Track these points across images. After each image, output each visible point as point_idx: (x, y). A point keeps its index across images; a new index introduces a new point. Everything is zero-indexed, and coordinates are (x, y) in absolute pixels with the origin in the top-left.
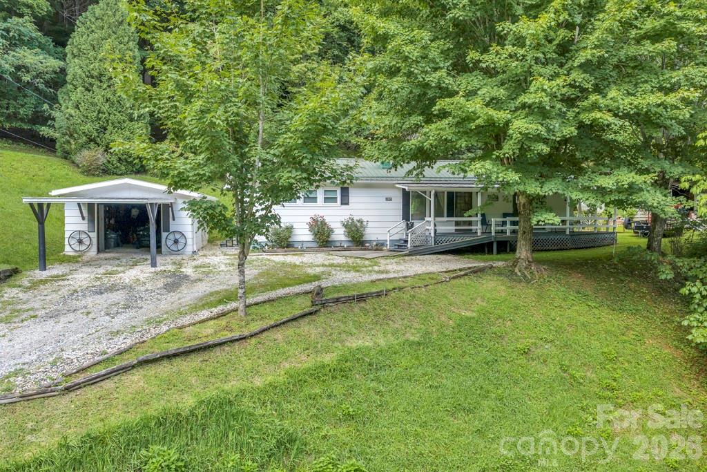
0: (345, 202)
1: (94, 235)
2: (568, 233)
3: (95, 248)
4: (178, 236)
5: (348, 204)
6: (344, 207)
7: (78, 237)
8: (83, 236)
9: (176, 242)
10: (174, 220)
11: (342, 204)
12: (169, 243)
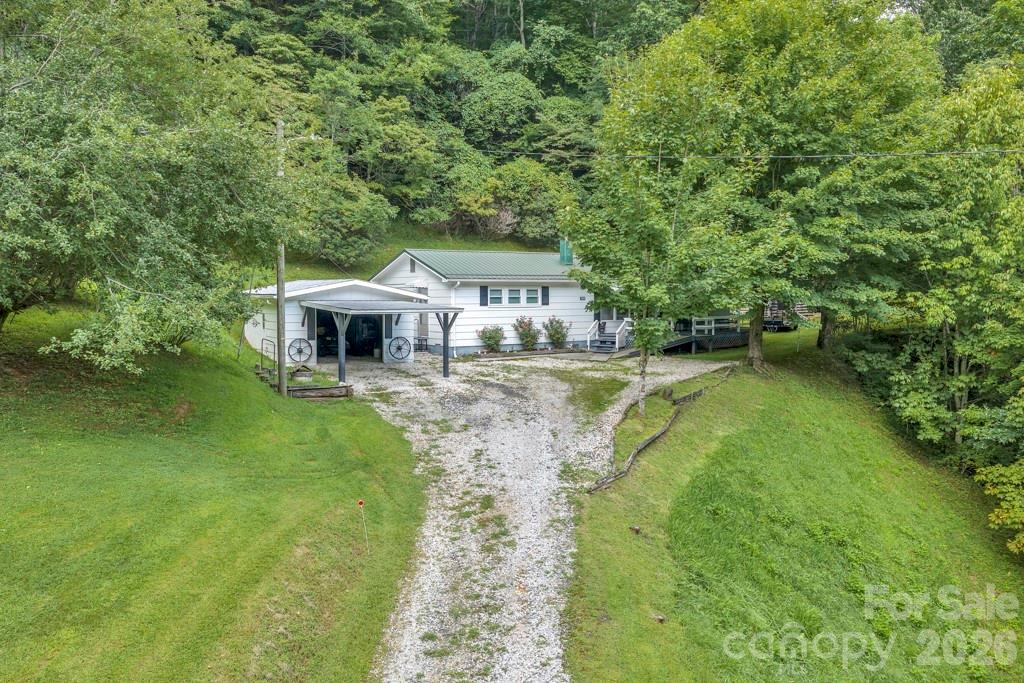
0: (545, 302)
1: (314, 343)
2: (739, 331)
3: (315, 357)
4: (401, 343)
5: (548, 304)
6: (545, 307)
7: (298, 346)
8: (304, 345)
9: (399, 348)
10: (397, 324)
11: (543, 304)
12: (393, 350)
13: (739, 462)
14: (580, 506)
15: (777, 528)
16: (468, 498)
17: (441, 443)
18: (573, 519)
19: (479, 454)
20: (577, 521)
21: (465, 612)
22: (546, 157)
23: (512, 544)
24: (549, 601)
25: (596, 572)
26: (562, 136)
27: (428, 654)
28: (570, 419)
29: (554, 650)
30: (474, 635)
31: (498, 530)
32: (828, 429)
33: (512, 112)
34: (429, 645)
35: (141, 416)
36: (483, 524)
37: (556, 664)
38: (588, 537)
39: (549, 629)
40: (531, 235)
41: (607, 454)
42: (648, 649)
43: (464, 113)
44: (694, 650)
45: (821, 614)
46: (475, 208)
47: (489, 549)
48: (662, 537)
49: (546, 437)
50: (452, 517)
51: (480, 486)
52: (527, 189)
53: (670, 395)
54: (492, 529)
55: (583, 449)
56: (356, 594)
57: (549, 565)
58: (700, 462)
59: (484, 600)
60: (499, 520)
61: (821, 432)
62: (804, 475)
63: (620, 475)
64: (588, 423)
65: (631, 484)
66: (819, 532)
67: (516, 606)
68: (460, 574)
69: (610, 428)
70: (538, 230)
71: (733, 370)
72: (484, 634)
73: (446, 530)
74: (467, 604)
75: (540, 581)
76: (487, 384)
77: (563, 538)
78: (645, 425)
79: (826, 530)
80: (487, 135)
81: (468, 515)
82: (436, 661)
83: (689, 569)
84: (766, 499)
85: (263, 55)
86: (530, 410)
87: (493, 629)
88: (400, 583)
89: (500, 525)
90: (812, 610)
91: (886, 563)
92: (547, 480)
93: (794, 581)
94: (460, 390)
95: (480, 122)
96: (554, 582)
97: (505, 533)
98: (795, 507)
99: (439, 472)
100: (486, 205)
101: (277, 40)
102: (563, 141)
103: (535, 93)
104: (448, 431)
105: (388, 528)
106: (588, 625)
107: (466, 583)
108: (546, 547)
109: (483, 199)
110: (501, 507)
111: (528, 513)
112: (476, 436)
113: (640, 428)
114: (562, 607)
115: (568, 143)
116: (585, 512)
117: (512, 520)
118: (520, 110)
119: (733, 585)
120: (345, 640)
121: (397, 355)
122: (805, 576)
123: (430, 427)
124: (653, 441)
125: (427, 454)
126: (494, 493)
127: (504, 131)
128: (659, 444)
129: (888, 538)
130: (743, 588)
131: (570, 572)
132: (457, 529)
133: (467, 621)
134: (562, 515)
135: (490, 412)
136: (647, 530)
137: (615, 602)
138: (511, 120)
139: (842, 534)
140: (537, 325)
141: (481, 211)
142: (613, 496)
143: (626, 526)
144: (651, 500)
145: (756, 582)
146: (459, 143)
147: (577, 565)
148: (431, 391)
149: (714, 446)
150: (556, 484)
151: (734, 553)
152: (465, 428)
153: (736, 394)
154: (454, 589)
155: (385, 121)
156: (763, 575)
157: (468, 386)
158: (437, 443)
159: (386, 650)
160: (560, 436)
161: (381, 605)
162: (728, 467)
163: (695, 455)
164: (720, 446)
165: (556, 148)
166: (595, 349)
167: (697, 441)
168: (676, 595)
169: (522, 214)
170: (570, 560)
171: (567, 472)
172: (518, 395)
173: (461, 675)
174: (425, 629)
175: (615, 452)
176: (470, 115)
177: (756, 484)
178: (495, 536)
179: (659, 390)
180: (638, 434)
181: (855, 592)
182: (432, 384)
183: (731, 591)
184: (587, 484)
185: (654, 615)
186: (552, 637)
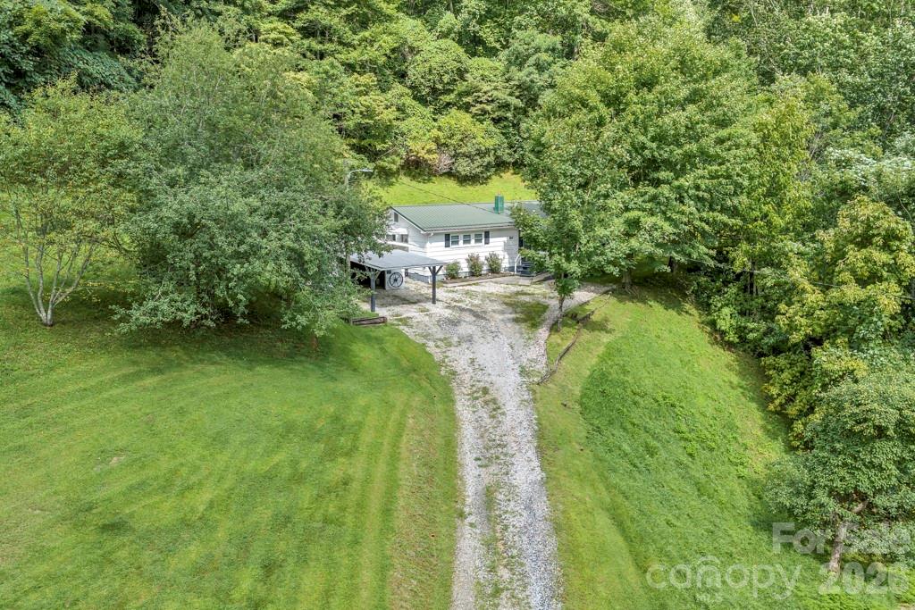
5: (488, 243)
6: (487, 245)
9: (396, 280)
11: (486, 243)
12: (392, 280)
13: (616, 359)
14: (534, 392)
15: (637, 398)
16: (474, 389)
17: (448, 354)
18: (532, 400)
19: (473, 361)
20: (534, 400)
21: (491, 448)
22: (473, 110)
23: (503, 414)
24: (529, 442)
25: (550, 428)
26: (485, 93)
27: (479, 466)
28: (518, 335)
29: (536, 463)
30: (497, 458)
31: (495, 406)
32: (671, 332)
33: (446, 72)
34: (479, 462)
35: (296, 347)
36: (486, 403)
37: (538, 469)
38: (542, 410)
39: (531, 454)
40: (463, 173)
41: (544, 360)
42: (578, 462)
43: (409, 73)
44: (597, 463)
45: (658, 445)
46: (422, 154)
47: (493, 417)
48: (577, 407)
49: (507, 349)
50: (469, 399)
51: (479, 381)
52: (460, 137)
53: (575, 317)
54: (492, 406)
55: (530, 357)
56: (439, 440)
57: (525, 424)
58: (595, 361)
59: (498, 442)
60: (494, 401)
61: (666, 334)
62: (654, 364)
63: (552, 373)
64: (530, 338)
65: (559, 377)
66: (660, 399)
67: (514, 444)
68: (482, 430)
69: (543, 342)
70: (468, 168)
71: (613, 291)
72: (502, 457)
73: (468, 406)
74: (491, 444)
75: (523, 432)
76: (462, 310)
77: (529, 410)
78: (562, 339)
79: (665, 398)
80: (427, 90)
81: (477, 398)
82: (484, 469)
83: (592, 424)
84: (631, 381)
85: (266, 41)
86: (493, 329)
87: (506, 455)
88: (456, 435)
89: (495, 404)
90: (654, 443)
91: (697, 416)
92: (513, 378)
93: (645, 428)
94: (446, 315)
95: (422, 80)
96: (529, 433)
97: (499, 408)
98: (648, 383)
99: (454, 373)
100: (429, 151)
101: (275, 29)
102: (485, 97)
103: (464, 57)
104: (450, 346)
105: (439, 407)
106: (550, 452)
107: (487, 434)
108: (522, 414)
109: (428, 147)
110: (493, 393)
111: (508, 397)
112: (468, 349)
113: (559, 341)
114: (536, 444)
115: (490, 99)
116: (538, 395)
117: (501, 401)
118: (453, 71)
119: (614, 432)
120: (442, 461)
121: (396, 285)
122: (651, 425)
123: (439, 343)
124: (568, 349)
125: (444, 362)
126: (488, 386)
127: (441, 87)
128: (571, 351)
129: (701, 401)
130: (618, 433)
131: (536, 428)
132: (474, 406)
133: (493, 451)
134: (526, 397)
135: (470, 332)
136: (569, 404)
137: (560, 441)
138: (446, 78)
139: (673, 400)
140: (482, 259)
141: (426, 156)
142: (550, 385)
143: (559, 402)
144: (570, 387)
145: (625, 429)
146: (409, 101)
147: (539, 424)
148: (430, 316)
149: (602, 350)
150: (519, 379)
151: (614, 415)
152: (459, 343)
153: (614, 312)
154: (482, 437)
155: (360, 94)
156: (629, 426)
157: (450, 311)
158: (447, 354)
159: (460, 465)
160: (516, 348)
161: (450, 445)
162: (610, 363)
163: (591, 356)
164: (605, 349)
165: (481, 102)
166: (519, 274)
167: (592, 347)
168: (587, 438)
169: (456, 156)
170: (535, 421)
171: (523, 372)
172: (483, 318)
173: (497, 475)
174: (475, 456)
175: (548, 358)
176: (414, 75)
177: (625, 372)
178: (494, 410)
179: (569, 313)
180: (559, 345)
181: (679, 432)
182: (428, 311)
183: (613, 435)
184: (536, 379)
185: (578, 447)
186: (534, 458)
